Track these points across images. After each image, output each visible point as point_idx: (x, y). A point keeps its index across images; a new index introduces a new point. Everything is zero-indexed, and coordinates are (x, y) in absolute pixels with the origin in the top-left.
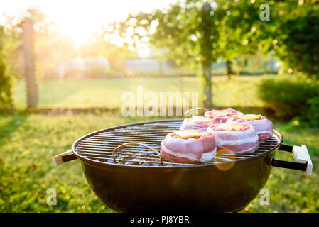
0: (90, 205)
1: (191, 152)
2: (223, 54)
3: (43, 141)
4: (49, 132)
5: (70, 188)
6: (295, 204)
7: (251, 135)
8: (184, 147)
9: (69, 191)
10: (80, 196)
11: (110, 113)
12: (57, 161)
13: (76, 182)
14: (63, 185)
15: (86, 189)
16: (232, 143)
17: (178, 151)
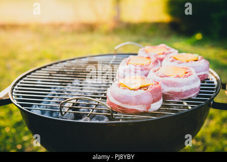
1: (140, 104)
7: (195, 81)
8: (134, 99)
16: (177, 89)
17: (126, 103)
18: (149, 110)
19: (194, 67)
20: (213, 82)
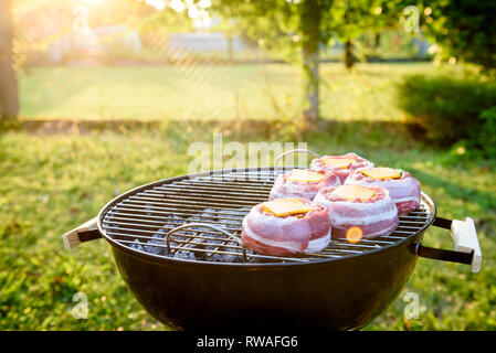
0: (115, 296)
1: (291, 239)
2: (339, 31)
3: (30, 181)
4: (42, 164)
5: (79, 264)
6: (455, 294)
8: (281, 231)
9: (79, 271)
10: (98, 279)
11: (144, 131)
12: (70, 241)
13: (90, 255)
14: (67, 260)
15: (107, 266)
16: (356, 221)
17: (270, 237)
18: (306, 251)
19: (391, 189)
20: (425, 215)
